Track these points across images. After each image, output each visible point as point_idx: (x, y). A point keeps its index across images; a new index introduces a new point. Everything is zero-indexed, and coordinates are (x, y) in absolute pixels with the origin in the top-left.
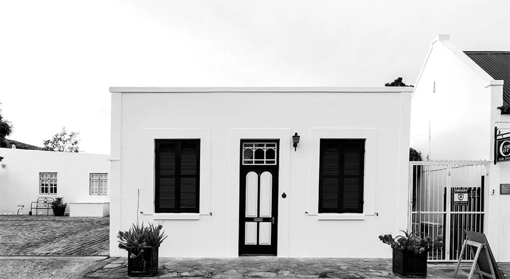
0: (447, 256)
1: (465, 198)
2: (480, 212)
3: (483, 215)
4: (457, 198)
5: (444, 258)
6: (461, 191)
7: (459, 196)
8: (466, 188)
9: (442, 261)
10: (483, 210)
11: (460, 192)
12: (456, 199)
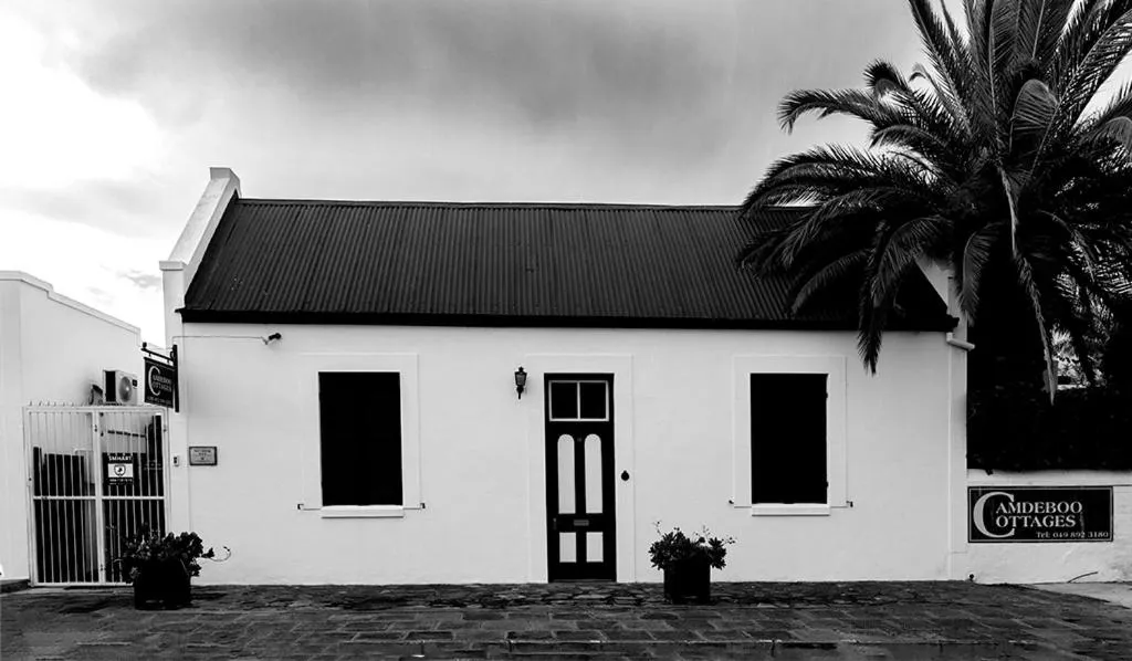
0: (102, 575)
1: (128, 471)
2: (157, 497)
3: (162, 502)
4: (113, 471)
5: (96, 579)
6: (120, 459)
7: (117, 469)
8: (128, 455)
9: (92, 584)
10: (161, 494)
11: (118, 462)
12: (112, 473)
